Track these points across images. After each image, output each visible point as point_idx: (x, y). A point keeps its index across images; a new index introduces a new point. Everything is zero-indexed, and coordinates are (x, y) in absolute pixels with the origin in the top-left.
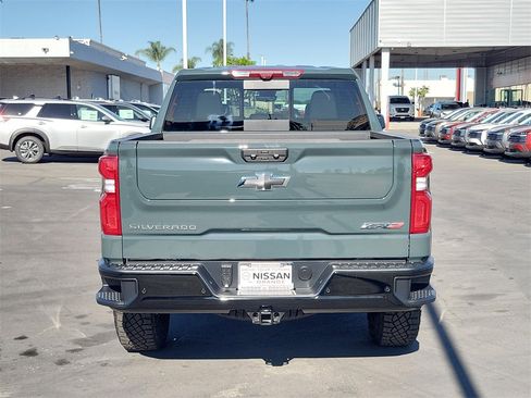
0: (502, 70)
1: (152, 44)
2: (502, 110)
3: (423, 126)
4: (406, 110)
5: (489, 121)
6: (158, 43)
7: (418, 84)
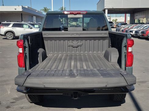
0: (137, 14)
1: (45, 8)
2: (138, 25)
3: (117, 29)
4: (112, 25)
5: (135, 28)
6: (46, 8)
7: (115, 18)
